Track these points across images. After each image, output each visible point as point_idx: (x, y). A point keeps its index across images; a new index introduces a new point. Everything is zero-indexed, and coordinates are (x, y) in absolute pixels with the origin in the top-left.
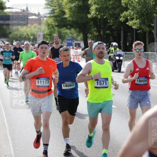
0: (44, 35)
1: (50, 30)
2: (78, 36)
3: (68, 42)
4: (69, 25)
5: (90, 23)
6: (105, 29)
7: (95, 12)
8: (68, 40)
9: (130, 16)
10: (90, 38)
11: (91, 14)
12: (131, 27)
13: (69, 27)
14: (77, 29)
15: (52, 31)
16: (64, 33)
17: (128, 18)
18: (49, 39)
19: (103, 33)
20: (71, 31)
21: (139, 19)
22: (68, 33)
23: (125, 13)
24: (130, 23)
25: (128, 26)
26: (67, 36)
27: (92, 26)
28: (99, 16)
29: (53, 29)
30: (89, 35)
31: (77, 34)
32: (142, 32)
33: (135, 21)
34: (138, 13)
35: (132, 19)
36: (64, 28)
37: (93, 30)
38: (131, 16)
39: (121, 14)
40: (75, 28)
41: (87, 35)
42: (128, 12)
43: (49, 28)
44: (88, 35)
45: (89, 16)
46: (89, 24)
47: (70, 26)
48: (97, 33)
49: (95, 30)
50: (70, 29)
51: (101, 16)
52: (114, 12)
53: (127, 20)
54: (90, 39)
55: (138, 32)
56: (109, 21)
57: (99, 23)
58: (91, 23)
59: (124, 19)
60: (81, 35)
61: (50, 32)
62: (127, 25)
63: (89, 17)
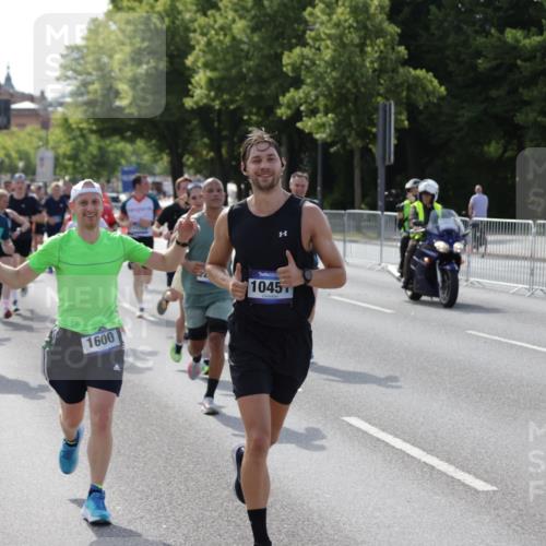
0: (57, 159)
1: (74, 142)
2: (156, 161)
3: (126, 178)
4: (129, 128)
5: (189, 123)
6: (235, 139)
7: (206, 92)
8: (124, 173)
9: (306, 102)
10: (189, 168)
11: (192, 96)
12: (310, 134)
13: (129, 134)
14: (151, 140)
15: (78, 145)
16: (116, 152)
17: (302, 108)
18: (70, 170)
19: (228, 153)
20: (135, 146)
21: (332, 112)
22: (127, 154)
23: (293, 94)
24: (306, 124)
25: (300, 132)
26: (123, 162)
27: (197, 132)
28: (217, 102)
29: (81, 141)
30: (189, 160)
31: (154, 156)
32: (342, 151)
33: (320, 118)
34: (331, 95)
35: (313, 112)
36: (116, 138)
37: (199, 143)
38: (311, 104)
39: (281, 98)
40: (148, 139)
41: (182, 157)
42: (301, 91)
43: (71, 137)
44: (184, 159)
45: (189, 103)
46: (189, 127)
47: (133, 132)
48: (212, 154)
49: (205, 144)
50: (131, 141)
51: (223, 103)
52: (264, 92)
53: (297, 116)
54: (192, 171)
55: (332, 150)
56: (246, 117)
57: (216, 124)
58: (195, 122)
59: (289, 112)
60: (166, 159)
61: (73, 149)
62: (298, 129)
63: (186, 105)
